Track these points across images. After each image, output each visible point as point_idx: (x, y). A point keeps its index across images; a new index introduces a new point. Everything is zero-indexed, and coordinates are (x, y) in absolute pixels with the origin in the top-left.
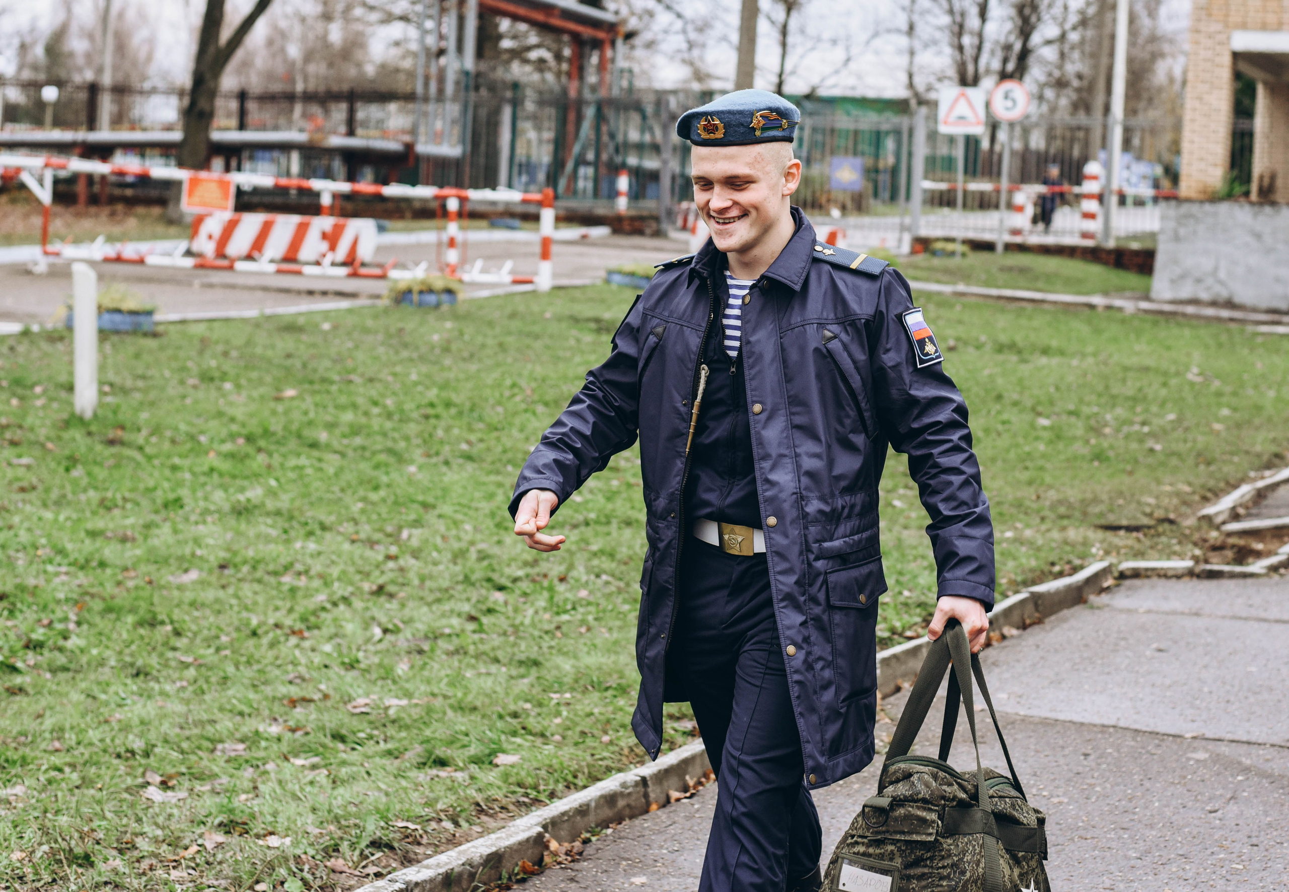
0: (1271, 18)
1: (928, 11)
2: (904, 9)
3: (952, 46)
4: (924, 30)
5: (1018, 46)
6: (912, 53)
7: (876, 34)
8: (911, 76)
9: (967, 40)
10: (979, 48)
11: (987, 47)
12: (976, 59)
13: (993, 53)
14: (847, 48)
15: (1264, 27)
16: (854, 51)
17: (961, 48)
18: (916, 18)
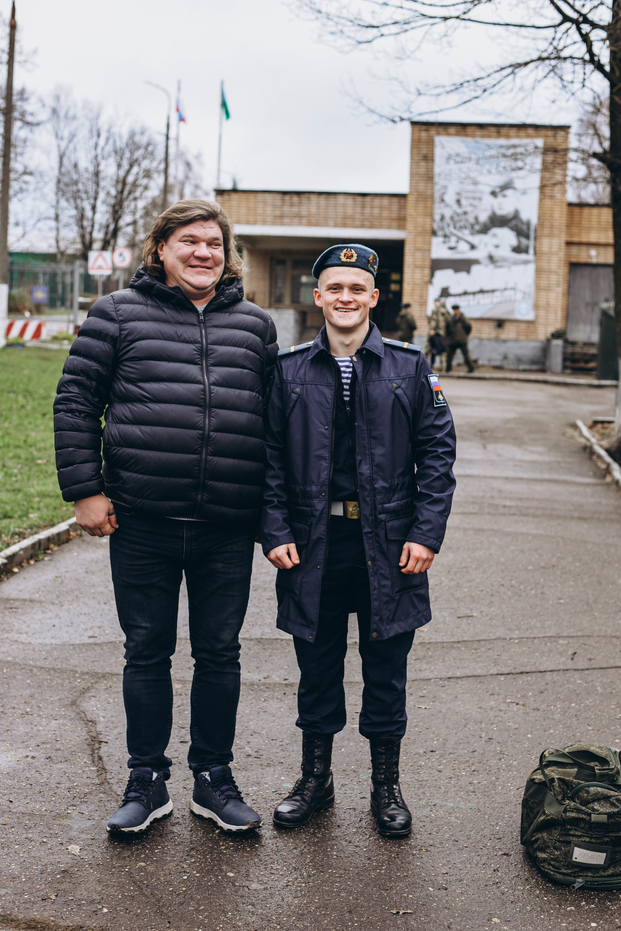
0: (251, 219)
1: (66, 208)
2: (52, 206)
3: (78, 226)
4: (64, 218)
5: (112, 227)
6: (58, 229)
7: (39, 220)
8: (57, 242)
9: (86, 223)
10: (93, 226)
11: (96, 227)
12: (91, 233)
13: (99, 231)
14: (24, 227)
15: (248, 223)
16: (28, 228)
17: (82, 227)
18: (60, 212)
